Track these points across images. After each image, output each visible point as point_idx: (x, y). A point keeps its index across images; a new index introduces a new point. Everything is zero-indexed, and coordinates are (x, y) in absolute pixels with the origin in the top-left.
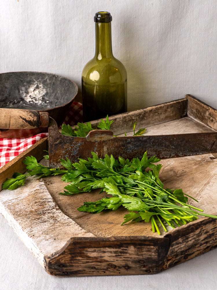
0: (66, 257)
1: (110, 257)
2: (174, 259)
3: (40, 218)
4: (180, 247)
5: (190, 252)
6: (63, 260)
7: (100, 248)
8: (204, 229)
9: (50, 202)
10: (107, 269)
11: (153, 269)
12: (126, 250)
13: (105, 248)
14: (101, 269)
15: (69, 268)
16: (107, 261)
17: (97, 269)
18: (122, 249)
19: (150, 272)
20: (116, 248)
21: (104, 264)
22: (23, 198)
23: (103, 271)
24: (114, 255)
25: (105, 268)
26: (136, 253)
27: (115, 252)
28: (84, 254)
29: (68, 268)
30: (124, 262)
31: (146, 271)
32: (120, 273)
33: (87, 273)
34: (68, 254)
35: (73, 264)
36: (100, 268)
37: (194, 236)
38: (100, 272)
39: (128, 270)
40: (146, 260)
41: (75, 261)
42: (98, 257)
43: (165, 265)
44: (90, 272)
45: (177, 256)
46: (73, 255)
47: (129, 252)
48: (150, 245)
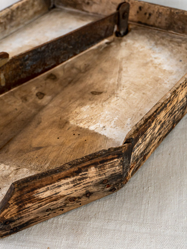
0: (12, 210)
1: (67, 189)
2: (135, 165)
4: (140, 149)
5: (148, 150)
6: (9, 215)
7: (54, 182)
8: (158, 119)
10: (65, 206)
12: (87, 174)
13: (60, 181)
14: (58, 208)
16: (64, 196)
17: (53, 210)
18: (81, 175)
19: (115, 189)
20: (73, 176)
21: (60, 201)
23: (61, 210)
24: (71, 185)
25: (63, 205)
26: (98, 174)
27: (73, 182)
28: (35, 197)
29: (16, 223)
30: (84, 190)
31: (111, 190)
32: (80, 204)
33: (42, 219)
34: (13, 205)
35: (22, 216)
36: (56, 207)
37: (150, 131)
38: (57, 212)
39: (90, 196)
40: (109, 178)
41: (24, 211)
42: (53, 195)
43: (128, 176)
44: (45, 216)
46: (20, 204)
47: (90, 175)
48: (113, 159)
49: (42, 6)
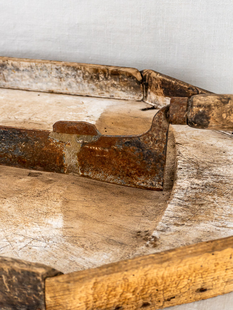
3: (218, 182)
9: (179, 199)
22: (213, 223)
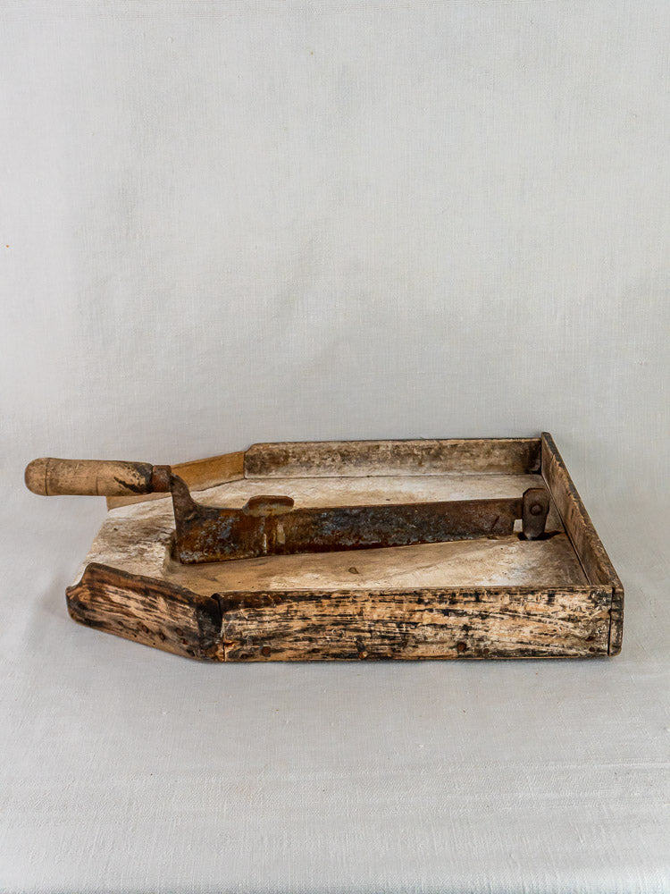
0: (85, 593)
1: (137, 609)
2: (238, 648)
4: (246, 627)
5: (273, 644)
6: (82, 597)
7: (123, 588)
8: (295, 608)
10: (138, 632)
11: (197, 651)
12: (156, 603)
13: (129, 591)
14: (130, 628)
15: (92, 614)
16: (135, 616)
18: (150, 600)
20: (142, 595)
21: (132, 620)
23: (133, 633)
24: (142, 607)
25: (135, 628)
26: (169, 613)
27: (142, 603)
28: (105, 593)
29: (90, 614)
30: (156, 625)
31: (188, 652)
32: (154, 644)
33: (114, 631)
34: (87, 588)
35: (96, 609)
36: (129, 626)
37: (274, 615)
38: (130, 634)
39: (164, 641)
40: (183, 630)
41: (96, 603)
42: (123, 605)
43: (219, 652)
44: (118, 629)
45: (243, 642)
46: (92, 592)
47: (160, 607)
48: (185, 603)
49: (510, 461)
